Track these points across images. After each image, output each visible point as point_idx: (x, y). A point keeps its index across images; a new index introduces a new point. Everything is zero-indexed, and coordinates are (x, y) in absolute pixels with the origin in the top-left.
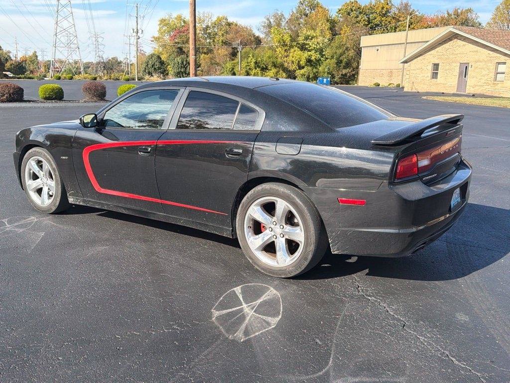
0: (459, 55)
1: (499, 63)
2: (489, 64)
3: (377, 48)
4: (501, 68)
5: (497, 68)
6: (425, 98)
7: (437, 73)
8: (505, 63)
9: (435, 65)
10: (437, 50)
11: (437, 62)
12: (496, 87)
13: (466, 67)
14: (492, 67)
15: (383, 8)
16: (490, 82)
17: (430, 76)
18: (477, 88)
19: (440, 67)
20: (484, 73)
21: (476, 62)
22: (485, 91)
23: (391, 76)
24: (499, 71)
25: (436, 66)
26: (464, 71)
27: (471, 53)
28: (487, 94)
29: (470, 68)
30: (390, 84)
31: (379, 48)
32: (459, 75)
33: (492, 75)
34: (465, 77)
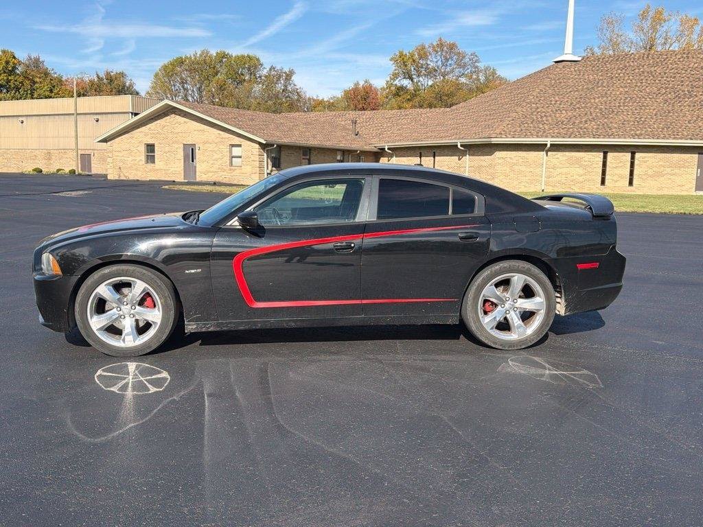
0: (180, 134)
1: (233, 146)
2: (221, 147)
3: (21, 119)
4: (236, 151)
5: (231, 152)
6: (167, 187)
7: (154, 156)
8: (240, 146)
9: (148, 145)
10: (148, 126)
11: (150, 142)
12: (234, 173)
13: (192, 149)
14: (226, 149)
15: (7, 63)
16: (225, 168)
17: (144, 160)
18: (210, 174)
19: (156, 148)
20: (216, 156)
21: (204, 143)
22: (221, 178)
23: (49, 159)
24: (234, 154)
25: (150, 148)
26: (190, 154)
27: (196, 133)
28: (224, 181)
29: (197, 151)
30: (58, 170)
31: (24, 119)
32: (184, 159)
33: (227, 159)
34: (193, 161)
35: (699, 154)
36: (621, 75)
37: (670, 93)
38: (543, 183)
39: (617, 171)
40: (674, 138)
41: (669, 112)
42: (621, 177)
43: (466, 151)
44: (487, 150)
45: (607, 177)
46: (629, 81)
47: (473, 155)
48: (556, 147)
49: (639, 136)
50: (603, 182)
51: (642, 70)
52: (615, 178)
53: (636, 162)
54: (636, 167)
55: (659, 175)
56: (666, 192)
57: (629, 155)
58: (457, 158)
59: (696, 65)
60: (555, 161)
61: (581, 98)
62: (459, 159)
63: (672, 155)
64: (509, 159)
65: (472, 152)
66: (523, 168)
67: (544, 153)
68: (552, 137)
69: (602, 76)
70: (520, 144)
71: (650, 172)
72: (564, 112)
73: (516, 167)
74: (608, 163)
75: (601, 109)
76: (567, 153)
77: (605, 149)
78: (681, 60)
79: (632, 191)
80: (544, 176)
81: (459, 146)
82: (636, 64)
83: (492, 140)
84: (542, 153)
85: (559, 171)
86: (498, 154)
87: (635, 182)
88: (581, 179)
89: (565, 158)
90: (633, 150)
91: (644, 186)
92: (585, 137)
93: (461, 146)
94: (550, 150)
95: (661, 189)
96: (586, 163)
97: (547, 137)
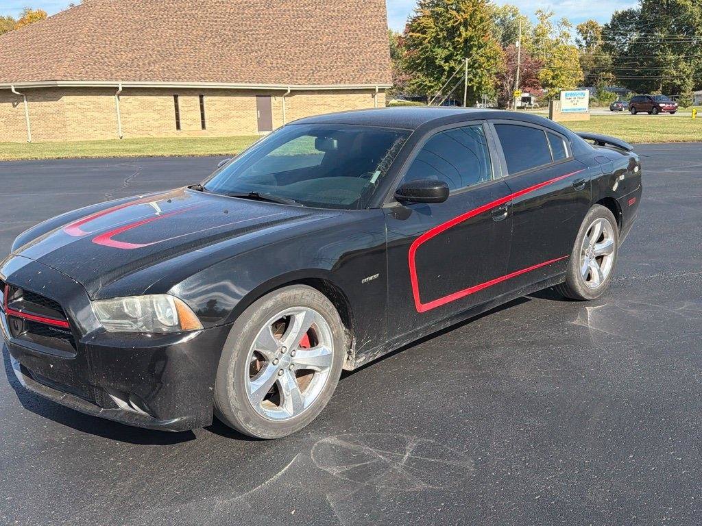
35: (257, 96)
36: (165, 16)
37: (216, 37)
38: (120, 129)
39: (189, 115)
40: (236, 82)
41: (221, 56)
42: (194, 121)
43: (23, 96)
44: (49, 94)
45: (181, 121)
46: (174, 23)
47: (33, 100)
48: (128, 91)
49: (205, 79)
50: (178, 127)
51: (183, 12)
52: (189, 122)
53: (205, 106)
54: (206, 110)
55: (226, 117)
56: (234, 134)
57: (197, 98)
58: (11, 104)
59: (232, 11)
60: (128, 106)
61: (134, 39)
62: (14, 106)
63: (235, 98)
64: (79, 105)
65: (29, 97)
66: (96, 114)
67: (116, 97)
68: (123, 80)
69: (145, 16)
70: (88, 87)
71: (219, 115)
72: (123, 53)
73: (88, 113)
74: (180, 107)
75: (159, 51)
76: (139, 98)
77: (176, 93)
78: (218, 4)
79: (205, 134)
80: (119, 122)
81: (13, 90)
82: (176, 5)
83: (58, 82)
84: (113, 97)
85: (134, 116)
86: (66, 99)
87: (207, 125)
88: (157, 124)
89: (138, 103)
90: (201, 93)
91: (216, 129)
92: (155, 81)
93: (16, 90)
94: (121, 94)
95: (229, 131)
96: (159, 108)
97: (117, 80)
